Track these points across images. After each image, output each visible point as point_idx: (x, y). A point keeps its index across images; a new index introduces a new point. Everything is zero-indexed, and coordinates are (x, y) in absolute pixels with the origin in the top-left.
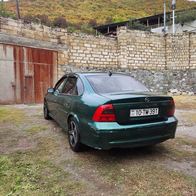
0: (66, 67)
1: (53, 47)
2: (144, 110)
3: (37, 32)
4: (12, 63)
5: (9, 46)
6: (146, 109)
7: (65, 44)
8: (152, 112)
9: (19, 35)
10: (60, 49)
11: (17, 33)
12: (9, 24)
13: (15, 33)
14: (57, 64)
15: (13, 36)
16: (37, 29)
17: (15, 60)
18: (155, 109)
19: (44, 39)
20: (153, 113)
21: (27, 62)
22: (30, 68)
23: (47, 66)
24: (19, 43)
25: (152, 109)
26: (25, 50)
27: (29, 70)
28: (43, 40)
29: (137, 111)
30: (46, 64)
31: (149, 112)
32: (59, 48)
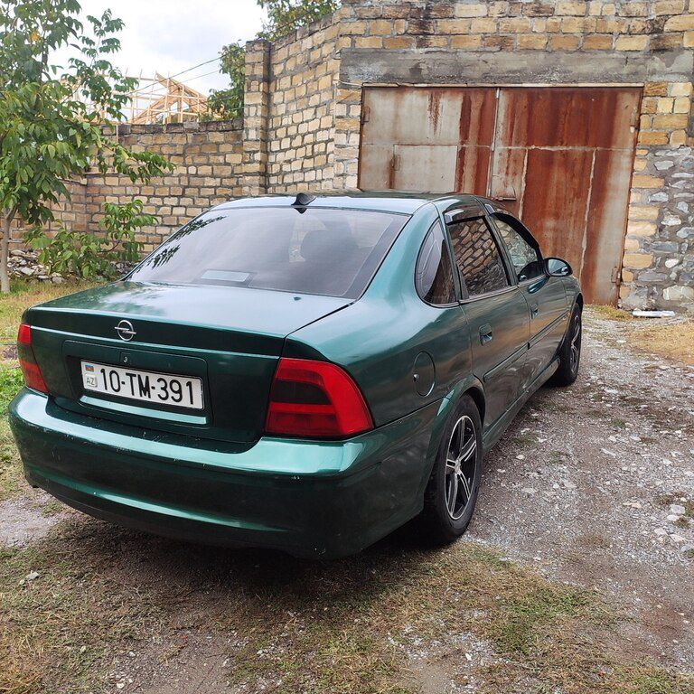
0: (675, 154)
1: (626, 70)
2: (132, 376)
3: (559, 19)
4: (454, 150)
5: (448, 93)
7: (682, 49)
9: (488, 49)
10: (655, 78)
11: (483, 39)
12: (457, 13)
13: (476, 43)
14: (631, 145)
15: (465, 57)
16: (559, 11)
17: (462, 143)
18: (184, 381)
19: (587, 45)
20: (177, 396)
21: (505, 144)
22: (511, 166)
23: (586, 158)
24: (485, 77)
25: (169, 379)
26: (503, 100)
27: (507, 174)
28: (580, 51)
30: (579, 149)
31: (154, 388)
32: (653, 73)
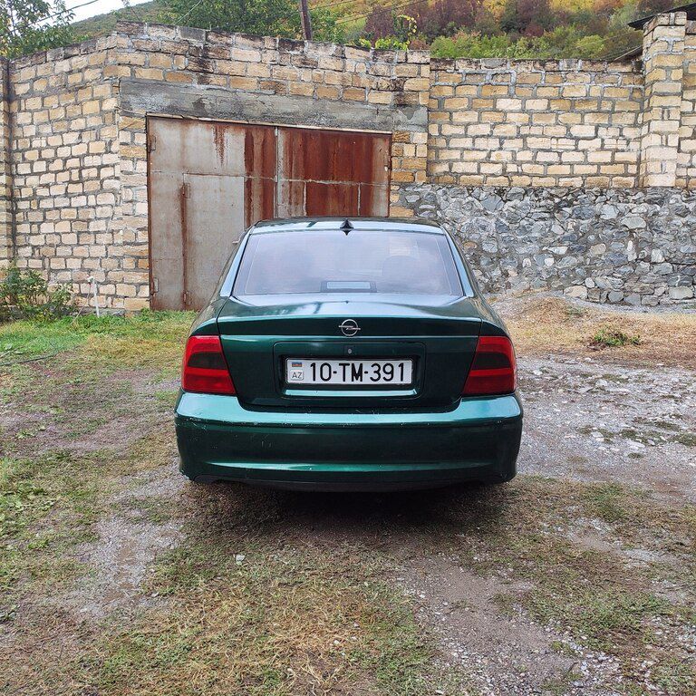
0: (420, 190)
1: (378, 119)
2: (344, 365)
3: (322, 72)
4: (242, 180)
5: (231, 129)
6: (351, 362)
7: (418, 106)
8: (383, 375)
9: (264, 92)
10: (400, 128)
11: (259, 82)
12: (233, 56)
13: (253, 85)
14: (386, 182)
15: (244, 96)
16: (322, 64)
17: (248, 174)
18: (396, 364)
19: (345, 96)
21: (286, 177)
22: (294, 196)
23: (353, 190)
24: (264, 116)
25: (382, 363)
26: (281, 138)
27: (290, 203)
28: (341, 100)
29: (313, 365)
30: (347, 183)
31: (367, 372)
32: (398, 123)
